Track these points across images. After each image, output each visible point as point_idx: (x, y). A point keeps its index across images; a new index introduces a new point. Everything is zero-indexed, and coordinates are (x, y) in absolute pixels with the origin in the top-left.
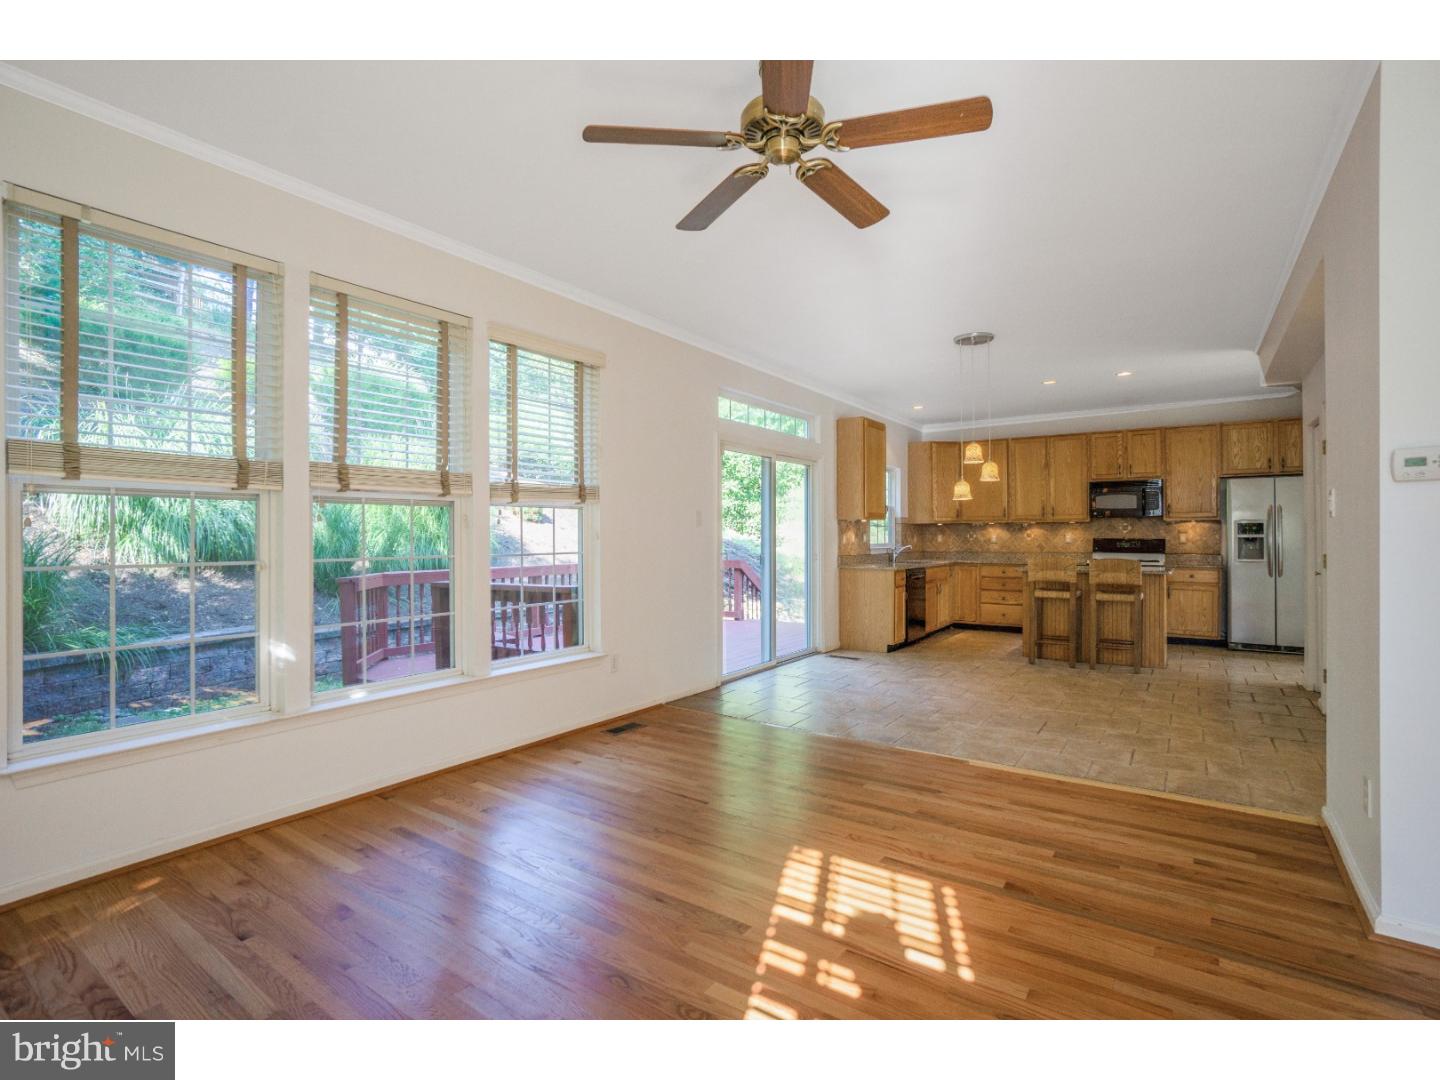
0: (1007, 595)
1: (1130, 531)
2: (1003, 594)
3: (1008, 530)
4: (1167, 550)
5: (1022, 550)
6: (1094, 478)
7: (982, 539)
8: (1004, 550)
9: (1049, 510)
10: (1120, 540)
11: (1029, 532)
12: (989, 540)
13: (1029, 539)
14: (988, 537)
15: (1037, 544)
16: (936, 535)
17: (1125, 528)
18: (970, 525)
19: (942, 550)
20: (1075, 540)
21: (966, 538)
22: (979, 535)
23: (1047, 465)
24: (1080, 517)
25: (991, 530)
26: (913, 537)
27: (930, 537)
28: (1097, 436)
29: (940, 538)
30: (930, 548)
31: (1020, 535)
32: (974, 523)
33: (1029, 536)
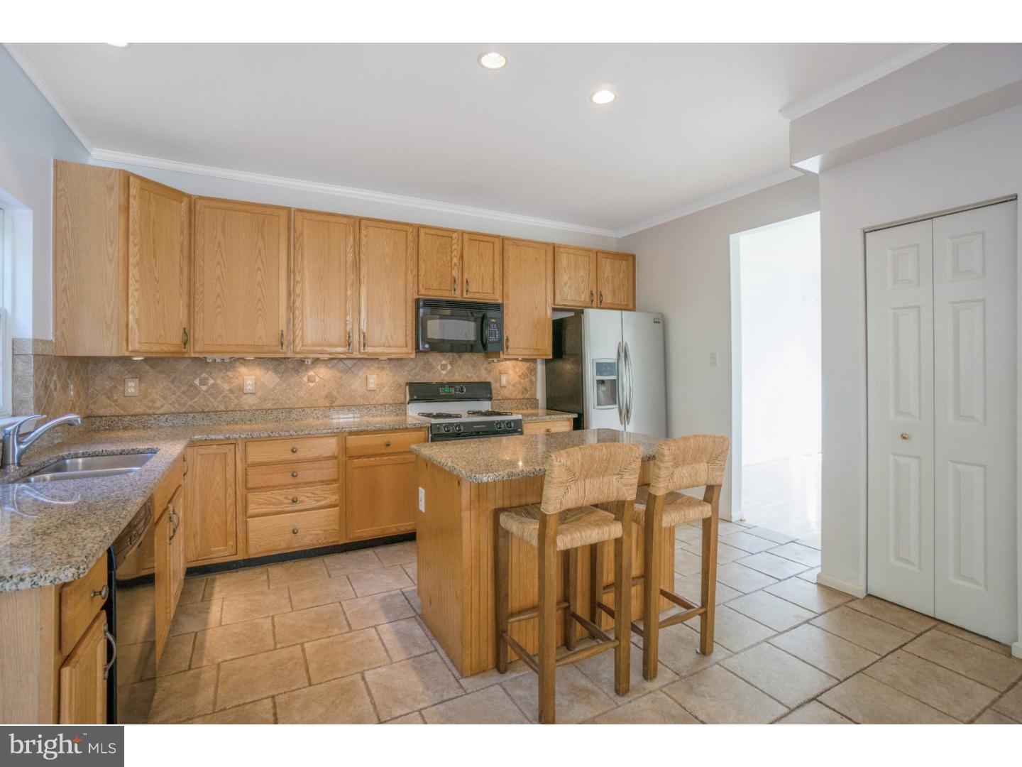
0: (302, 494)
1: (450, 372)
2: (292, 493)
3: (276, 371)
4: (494, 396)
5: (300, 405)
6: (425, 293)
7: (226, 386)
8: (269, 406)
9: (356, 338)
10: (442, 385)
11: (311, 373)
12: (241, 389)
13: (312, 385)
14: (236, 382)
15: (323, 394)
16: (124, 382)
17: (444, 367)
18: (201, 362)
19: (138, 410)
20: (381, 386)
21: (192, 385)
22: (221, 382)
23: (357, 265)
24: (395, 351)
25: (243, 370)
26: (65, 388)
27: (108, 385)
28: (427, 231)
29: (132, 387)
30: (105, 408)
31: (295, 379)
32: (210, 359)
33: (310, 380)
